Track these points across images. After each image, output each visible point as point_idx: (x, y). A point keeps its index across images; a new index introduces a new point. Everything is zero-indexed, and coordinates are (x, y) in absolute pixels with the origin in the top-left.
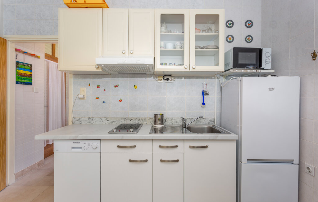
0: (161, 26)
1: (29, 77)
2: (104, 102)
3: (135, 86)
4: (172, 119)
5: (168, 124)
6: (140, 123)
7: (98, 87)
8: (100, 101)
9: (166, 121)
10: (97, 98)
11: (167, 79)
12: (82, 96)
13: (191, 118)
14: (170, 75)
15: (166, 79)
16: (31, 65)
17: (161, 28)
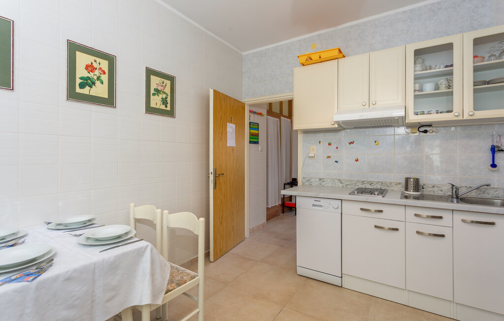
0: (415, 63)
1: (255, 136)
2: (336, 162)
3: (375, 142)
4: (434, 187)
5: (427, 191)
6: (383, 188)
7: (329, 144)
8: (331, 161)
9: (423, 188)
10: (329, 157)
11: (426, 132)
12: (313, 155)
13: (468, 186)
14: (430, 126)
15: (422, 132)
16: (258, 124)
17: (415, 67)
